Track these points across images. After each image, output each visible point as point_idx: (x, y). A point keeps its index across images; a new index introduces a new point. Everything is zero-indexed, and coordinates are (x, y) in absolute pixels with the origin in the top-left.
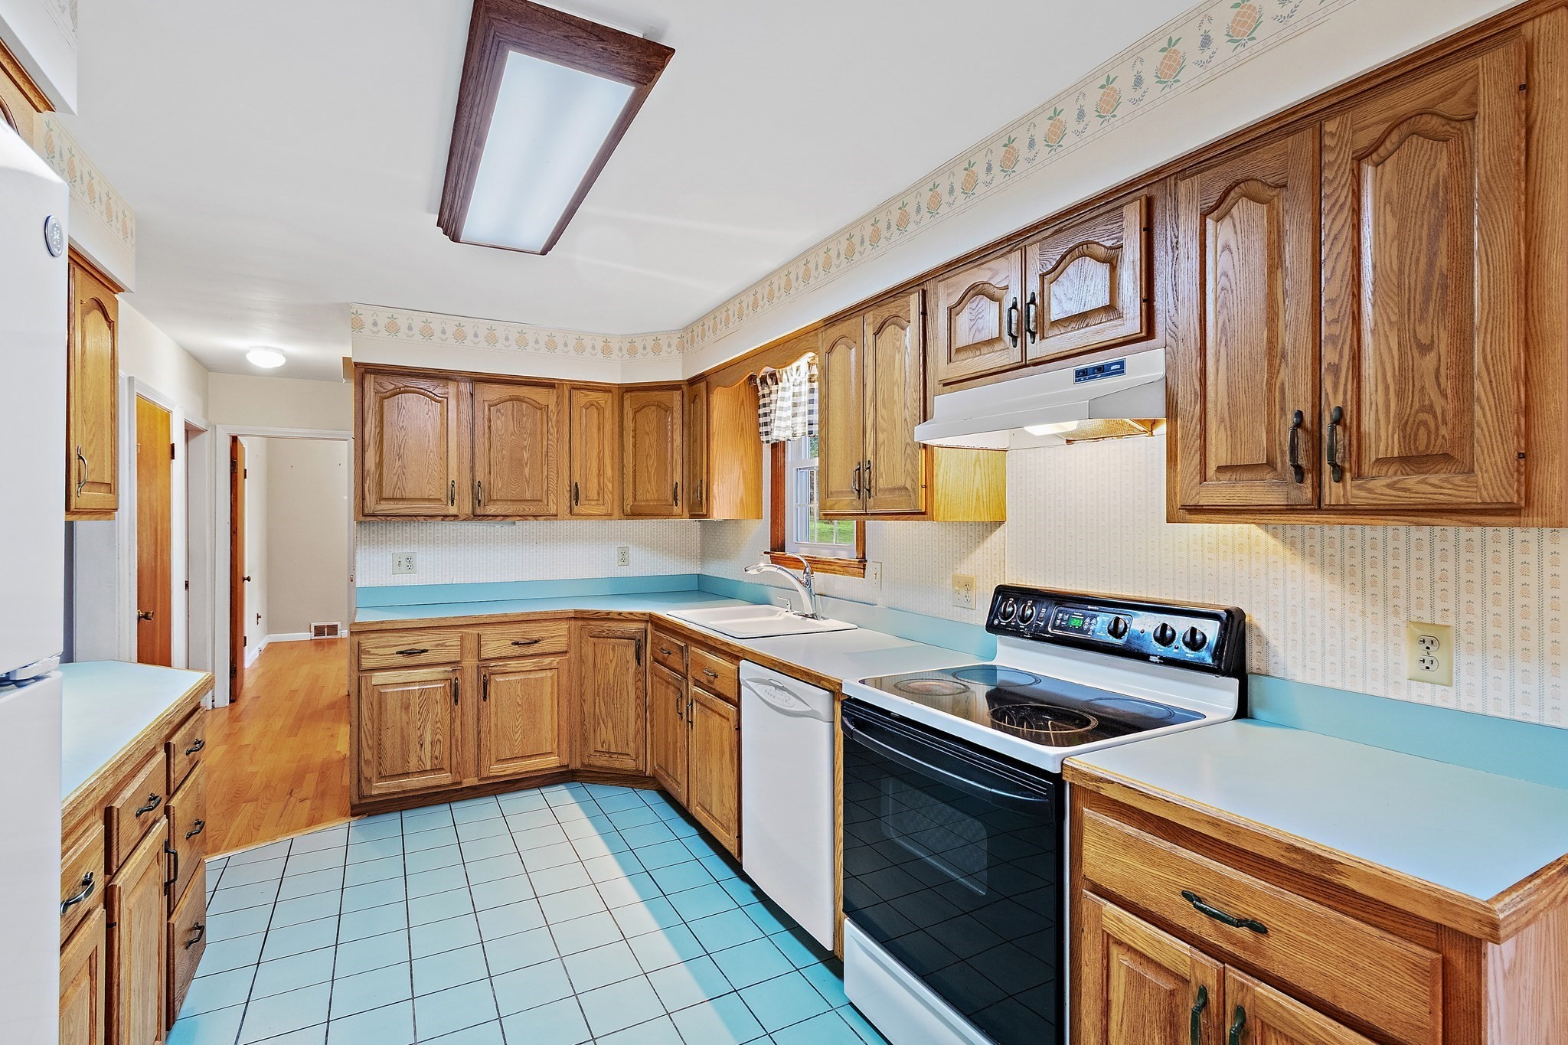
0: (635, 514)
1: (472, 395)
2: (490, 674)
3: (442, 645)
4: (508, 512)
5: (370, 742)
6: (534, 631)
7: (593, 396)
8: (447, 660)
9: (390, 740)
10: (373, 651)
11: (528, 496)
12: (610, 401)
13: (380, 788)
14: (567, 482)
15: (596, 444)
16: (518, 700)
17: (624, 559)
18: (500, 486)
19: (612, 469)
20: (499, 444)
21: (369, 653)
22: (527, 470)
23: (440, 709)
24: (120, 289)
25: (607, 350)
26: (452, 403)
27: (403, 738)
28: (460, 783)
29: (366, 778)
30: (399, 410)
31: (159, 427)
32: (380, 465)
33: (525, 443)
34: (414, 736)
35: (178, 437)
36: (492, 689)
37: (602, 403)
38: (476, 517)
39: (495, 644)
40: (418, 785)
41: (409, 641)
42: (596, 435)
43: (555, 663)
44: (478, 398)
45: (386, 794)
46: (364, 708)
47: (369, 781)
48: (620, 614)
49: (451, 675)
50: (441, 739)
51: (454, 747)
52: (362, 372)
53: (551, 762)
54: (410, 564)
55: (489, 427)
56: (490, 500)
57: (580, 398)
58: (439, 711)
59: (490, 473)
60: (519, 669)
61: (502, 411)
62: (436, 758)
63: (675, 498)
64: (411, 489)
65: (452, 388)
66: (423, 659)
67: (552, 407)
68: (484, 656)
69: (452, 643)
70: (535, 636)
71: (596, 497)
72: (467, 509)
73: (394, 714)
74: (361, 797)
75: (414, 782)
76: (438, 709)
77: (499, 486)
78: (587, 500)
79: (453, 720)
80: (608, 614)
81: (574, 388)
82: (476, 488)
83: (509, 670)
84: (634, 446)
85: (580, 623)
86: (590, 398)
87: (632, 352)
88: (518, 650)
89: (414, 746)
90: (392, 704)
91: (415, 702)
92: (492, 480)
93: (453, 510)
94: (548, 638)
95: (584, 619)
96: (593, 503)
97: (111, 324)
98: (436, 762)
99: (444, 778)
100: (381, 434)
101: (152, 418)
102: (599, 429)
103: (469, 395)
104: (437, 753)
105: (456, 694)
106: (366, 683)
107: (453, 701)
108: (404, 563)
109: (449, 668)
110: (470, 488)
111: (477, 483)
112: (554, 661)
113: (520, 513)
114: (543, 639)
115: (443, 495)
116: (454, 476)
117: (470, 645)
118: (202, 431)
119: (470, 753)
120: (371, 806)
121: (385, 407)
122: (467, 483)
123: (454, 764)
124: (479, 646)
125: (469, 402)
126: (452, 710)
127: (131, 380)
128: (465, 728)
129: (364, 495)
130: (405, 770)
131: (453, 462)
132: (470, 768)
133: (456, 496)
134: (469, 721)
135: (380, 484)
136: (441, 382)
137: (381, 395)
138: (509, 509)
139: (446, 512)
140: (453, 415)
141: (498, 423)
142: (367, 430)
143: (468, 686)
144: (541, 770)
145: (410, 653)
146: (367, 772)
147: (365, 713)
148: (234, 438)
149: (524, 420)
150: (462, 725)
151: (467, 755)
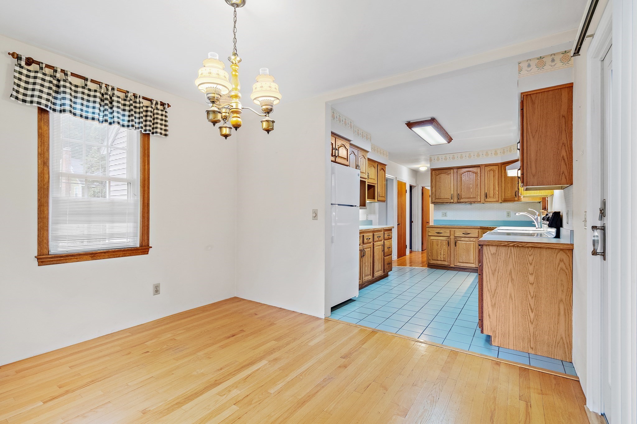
0: (505, 201)
1: (457, 172)
2: (457, 241)
3: (445, 232)
4: (467, 201)
5: (430, 252)
6: (469, 231)
7: (492, 167)
8: (446, 236)
9: (434, 252)
10: (431, 232)
11: (472, 196)
12: (497, 168)
13: (432, 262)
14: (483, 192)
15: (493, 181)
16: (464, 248)
17: (508, 215)
19: (499, 188)
20: (464, 184)
22: (471, 190)
23: (445, 247)
24: (386, 165)
25: (496, 154)
26: (452, 174)
27: (437, 252)
28: (450, 265)
30: (440, 178)
31: (403, 186)
32: (435, 191)
33: (471, 183)
34: (439, 252)
35: (408, 188)
36: (457, 244)
37: (495, 169)
38: (458, 202)
39: (459, 233)
40: (440, 263)
41: (438, 230)
42: (492, 179)
43: (474, 240)
44: (459, 173)
45: (433, 264)
46: (429, 244)
47: (430, 260)
48: (490, 228)
50: (445, 254)
51: (448, 256)
52: (433, 170)
53: (473, 266)
54: (445, 215)
55: (461, 180)
56: (461, 198)
57: (487, 169)
59: (461, 191)
60: (465, 240)
61: (465, 175)
63: (516, 196)
64: (443, 196)
65: (452, 171)
66: (441, 235)
67: (479, 172)
68: (455, 236)
69: (448, 232)
70: (469, 232)
71: (493, 196)
72: (456, 200)
73: (435, 247)
74: (429, 263)
75: (439, 262)
76: (444, 247)
77: (464, 195)
78: (490, 197)
79: (448, 250)
80: (488, 227)
81: (485, 166)
82: (458, 195)
83: (462, 240)
84: (505, 180)
85: (482, 230)
86: (490, 168)
87: (504, 153)
88: (464, 235)
89: (439, 255)
90: (435, 244)
91: (439, 244)
92: (462, 193)
93: (452, 201)
94: (472, 233)
95: (483, 229)
96: (492, 198)
97: (385, 171)
98: (444, 259)
99: (446, 263)
100: (436, 184)
101: (401, 185)
102: (494, 177)
104: (444, 257)
105: (449, 244)
106: (429, 238)
108: (444, 214)
109: (447, 238)
112: (474, 239)
113: (470, 201)
114: (471, 233)
115: (450, 197)
116: (452, 193)
117: (452, 233)
118: (416, 186)
119: (452, 259)
120: (432, 266)
121: (437, 178)
122: (455, 195)
123: (448, 260)
124: (454, 233)
125: (456, 173)
126: (448, 248)
127: (396, 178)
128: (451, 253)
129: (432, 198)
130: (437, 259)
131: (452, 189)
132: (452, 262)
133: (453, 198)
134: (452, 251)
135: (435, 195)
136: (449, 170)
137: (436, 175)
138: (467, 200)
139: (450, 202)
140: (452, 178)
141: (463, 179)
142: (433, 183)
143: (452, 243)
144: (470, 267)
145: (438, 233)
146: (430, 258)
147: (429, 245)
148: (423, 187)
149: (471, 176)
150: (450, 252)
151: (451, 259)
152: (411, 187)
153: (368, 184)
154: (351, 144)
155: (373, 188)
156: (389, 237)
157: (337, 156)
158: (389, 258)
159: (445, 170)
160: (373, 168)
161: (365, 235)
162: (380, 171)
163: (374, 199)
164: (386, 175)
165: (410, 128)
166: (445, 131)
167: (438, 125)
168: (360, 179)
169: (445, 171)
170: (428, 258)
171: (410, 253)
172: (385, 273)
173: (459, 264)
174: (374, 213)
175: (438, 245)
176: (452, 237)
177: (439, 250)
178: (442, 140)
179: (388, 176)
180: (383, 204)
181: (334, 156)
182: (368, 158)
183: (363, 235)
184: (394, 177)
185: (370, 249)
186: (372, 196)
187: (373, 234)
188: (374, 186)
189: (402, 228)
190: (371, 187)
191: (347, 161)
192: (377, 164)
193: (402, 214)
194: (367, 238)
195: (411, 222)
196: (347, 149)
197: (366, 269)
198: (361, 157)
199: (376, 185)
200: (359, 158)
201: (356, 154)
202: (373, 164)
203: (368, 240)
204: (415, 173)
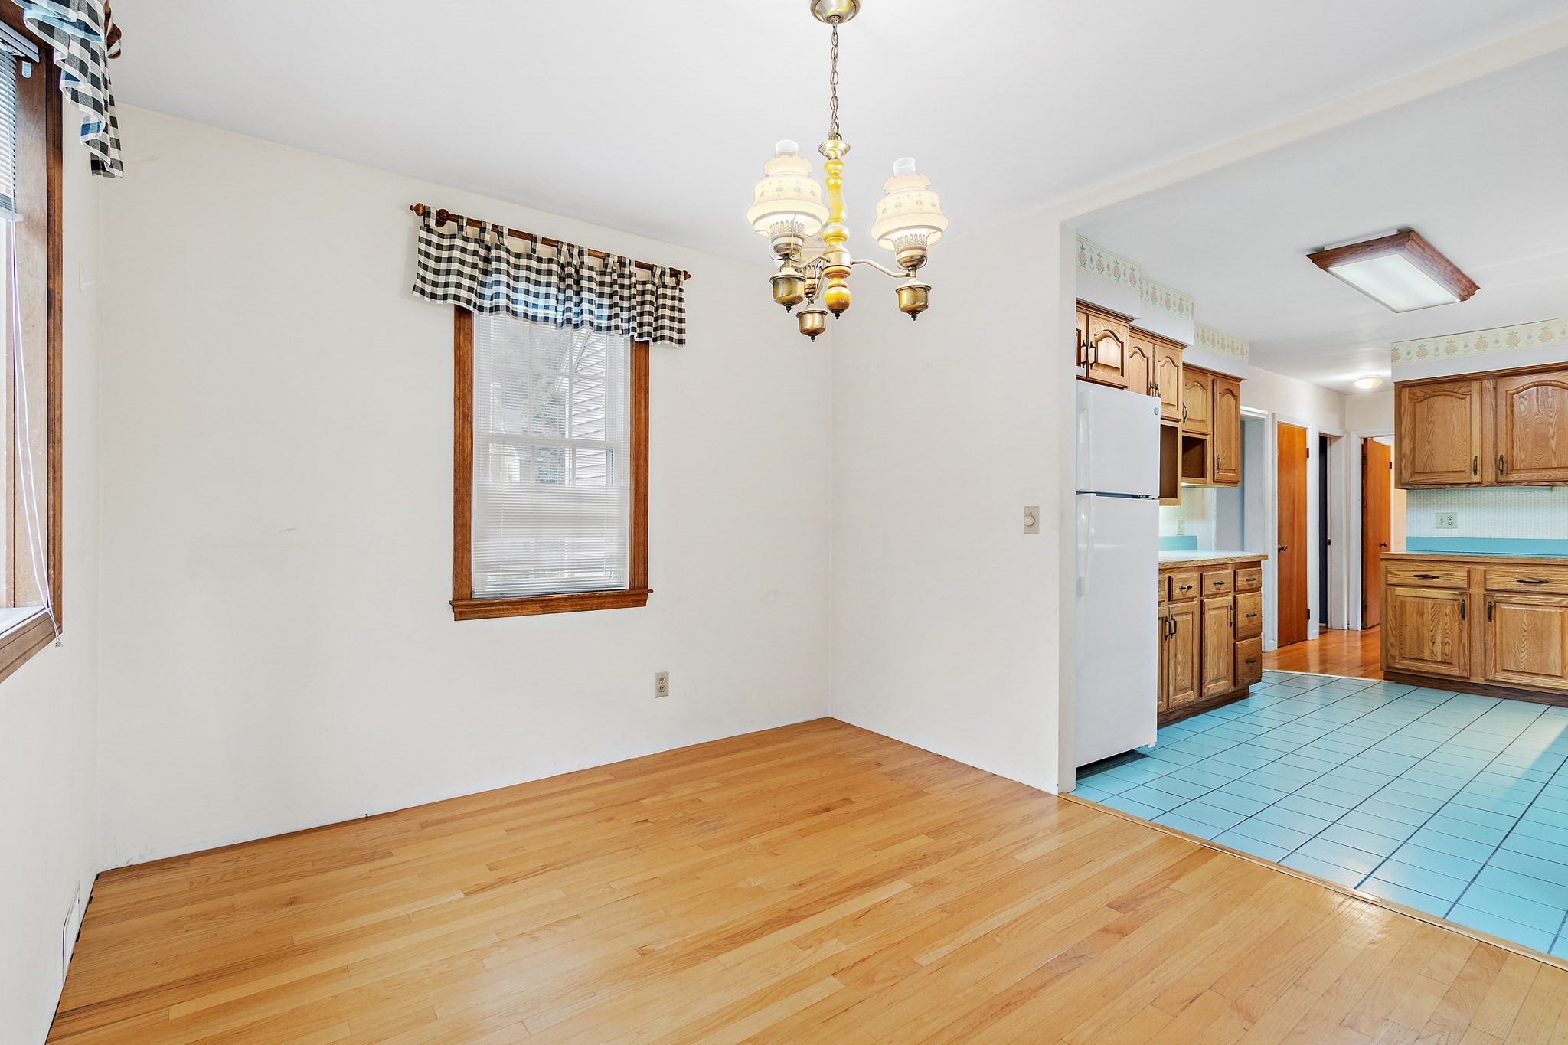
1: (1495, 388)
2: (1496, 602)
3: (1451, 575)
4: (1534, 478)
5: (1394, 633)
6: (1542, 573)
8: (1455, 586)
9: (1409, 632)
10: (1396, 572)
11: (1555, 464)
13: (1400, 664)
16: (1524, 626)
18: (1523, 457)
20: (1522, 424)
21: (1393, 573)
22: (1553, 443)
23: (1449, 619)
24: (1241, 380)
26: (1476, 398)
27: (1418, 635)
28: (1469, 679)
29: (1391, 655)
30: (1429, 410)
31: (1297, 439)
32: (1413, 450)
33: (1551, 420)
34: (1427, 635)
35: (1313, 445)
36: (1497, 613)
38: (1500, 483)
39: (1501, 580)
40: (1431, 670)
41: (1423, 569)
43: (1564, 602)
44: (1501, 390)
45: (1405, 670)
46: (1389, 609)
47: (1393, 657)
49: (1458, 598)
50: (1450, 642)
51: (1461, 650)
52: (1401, 387)
53: (1561, 684)
54: (1451, 522)
55: (1512, 411)
56: (1513, 469)
58: (1449, 621)
59: (1513, 448)
60: (1525, 602)
61: (1526, 397)
62: (1446, 655)
64: (1439, 464)
65: (1475, 386)
66: (1434, 582)
68: (1490, 587)
69: (1459, 575)
70: (1543, 577)
72: (1490, 475)
73: (1412, 619)
74: (1389, 667)
75: (1428, 667)
76: (1448, 619)
77: (1521, 457)
79: (1461, 630)
82: (1500, 460)
83: (1514, 601)
88: (1523, 587)
89: (1428, 643)
90: (1409, 608)
91: (1428, 611)
92: (1515, 453)
93: (1476, 479)
94: (1557, 580)
97: (1236, 397)
98: (1446, 657)
99: (1453, 671)
100: (1414, 428)
101: (1290, 435)
103: (1492, 389)
104: (1446, 651)
105: (1463, 612)
106: (1391, 593)
107: (1460, 616)
108: (1446, 520)
109: (1457, 592)
110: (1493, 461)
111: (1499, 457)
113: (1545, 479)
114: (1551, 581)
115: (1467, 468)
116: (1477, 452)
117: (1477, 577)
118: (1339, 437)
119: (1476, 657)
120: (1397, 676)
121: (1417, 409)
122: (1489, 458)
123: (1462, 662)
124: (1486, 579)
125: (1493, 393)
126: (1460, 623)
127: (1273, 415)
128: (1473, 639)
129: (1401, 471)
130: (1421, 657)
131: (1476, 443)
132: (1477, 669)
133: (1479, 468)
134: (1477, 632)
135: (1413, 463)
136: (1465, 384)
137: (1415, 401)
138: (1534, 475)
139: (1469, 481)
140: (1476, 406)
141: (1521, 406)
142: (1403, 426)
143: (1475, 608)
144: (1549, 688)
145: (1425, 577)
146: (1392, 651)
147: (1391, 613)
148: (1365, 440)
149: (1550, 400)
150: (1469, 635)
151: (1473, 659)
152: (1324, 441)
153: (1183, 436)
154: (1133, 329)
155: (1198, 447)
156: (1249, 585)
157: (1092, 364)
158: (1252, 644)
159: (1447, 385)
160: (1200, 391)
161: (1176, 576)
162: (1222, 397)
163: (1203, 475)
164: (1241, 407)
165: (1324, 267)
166: (1451, 264)
167: (1423, 249)
168: (1159, 422)
169: (1448, 387)
170: (1387, 651)
171: (1320, 634)
172: (1237, 688)
173: (1502, 676)
174: (1203, 515)
175: (1422, 614)
176: (1477, 591)
177: (1426, 628)
178: (1436, 292)
179: (1246, 410)
180: (1234, 491)
181: (1084, 363)
182: (1184, 364)
183: (1170, 578)
184: (1267, 413)
185: (1190, 617)
186: (1197, 470)
187: (1201, 575)
188: (1202, 442)
189: (1292, 559)
190: (1194, 444)
191: (1122, 375)
192: (1212, 377)
193: (1293, 517)
194: (1181, 584)
195: (1324, 543)
196: (1122, 343)
197: (1179, 670)
198: (1163, 362)
199: (1209, 438)
200: (1158, 365)
201: (1148, 352)
202: (1200, 378)
203: (1184, 591)
204: (1340, 398)
